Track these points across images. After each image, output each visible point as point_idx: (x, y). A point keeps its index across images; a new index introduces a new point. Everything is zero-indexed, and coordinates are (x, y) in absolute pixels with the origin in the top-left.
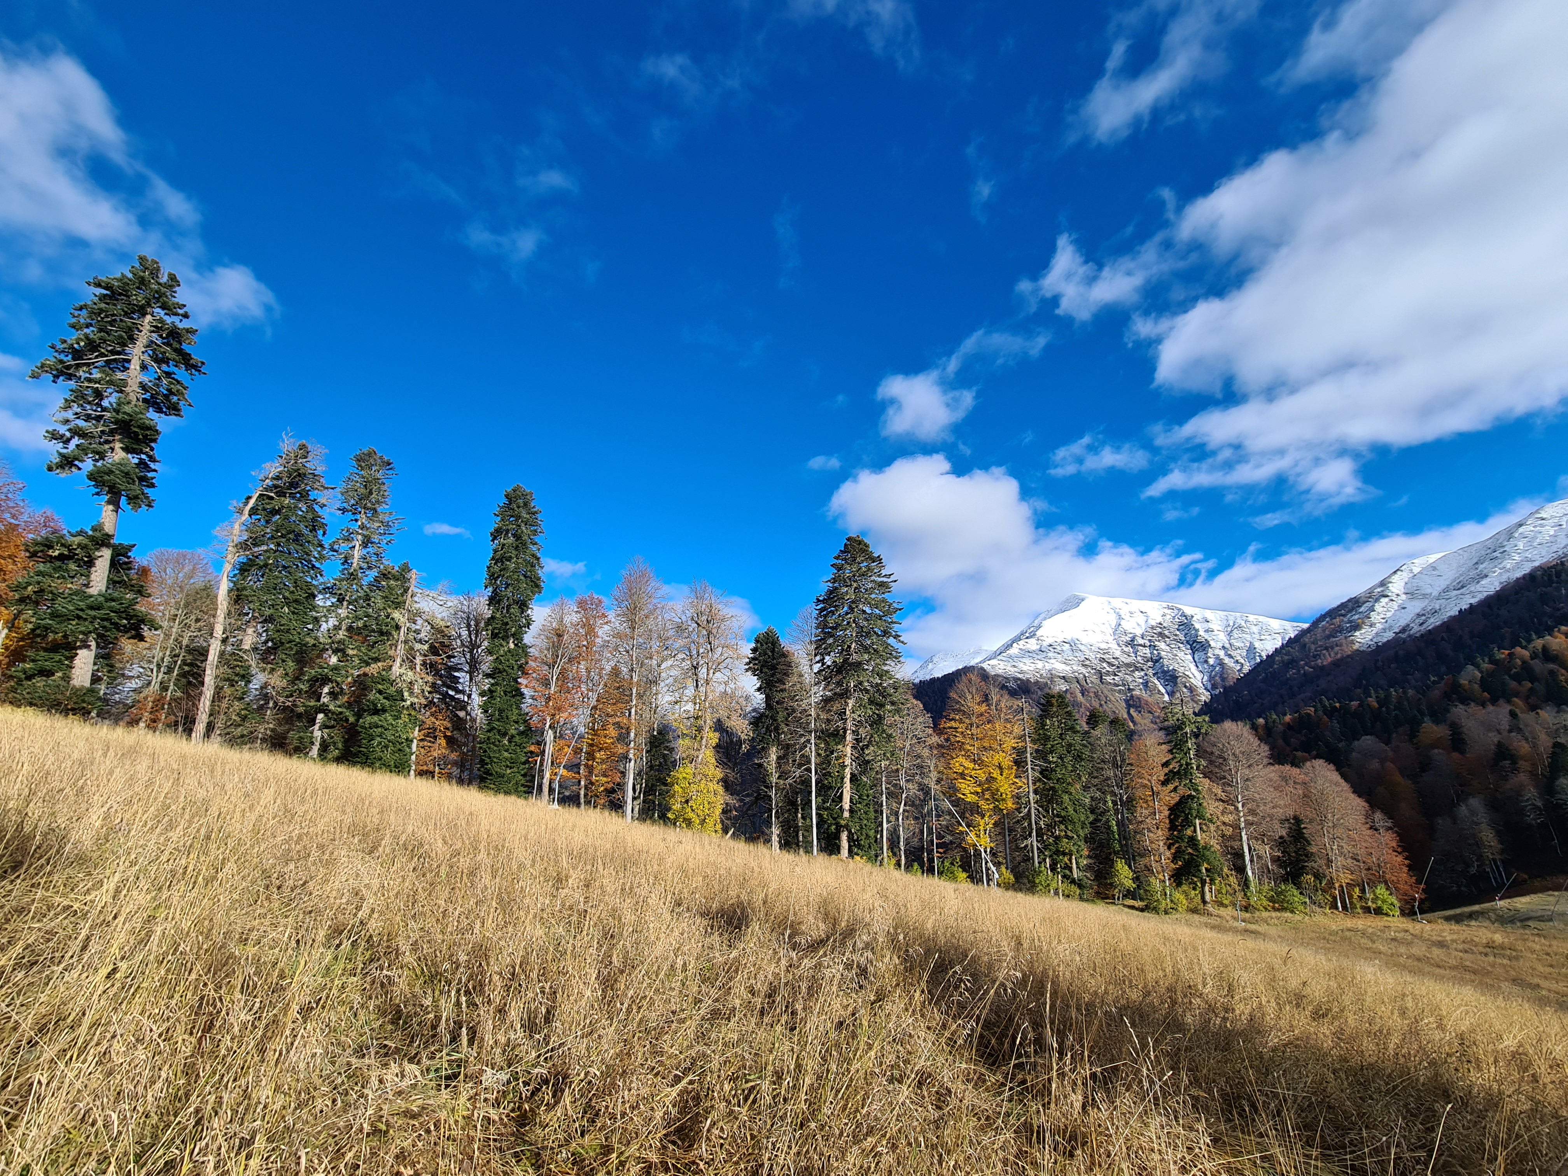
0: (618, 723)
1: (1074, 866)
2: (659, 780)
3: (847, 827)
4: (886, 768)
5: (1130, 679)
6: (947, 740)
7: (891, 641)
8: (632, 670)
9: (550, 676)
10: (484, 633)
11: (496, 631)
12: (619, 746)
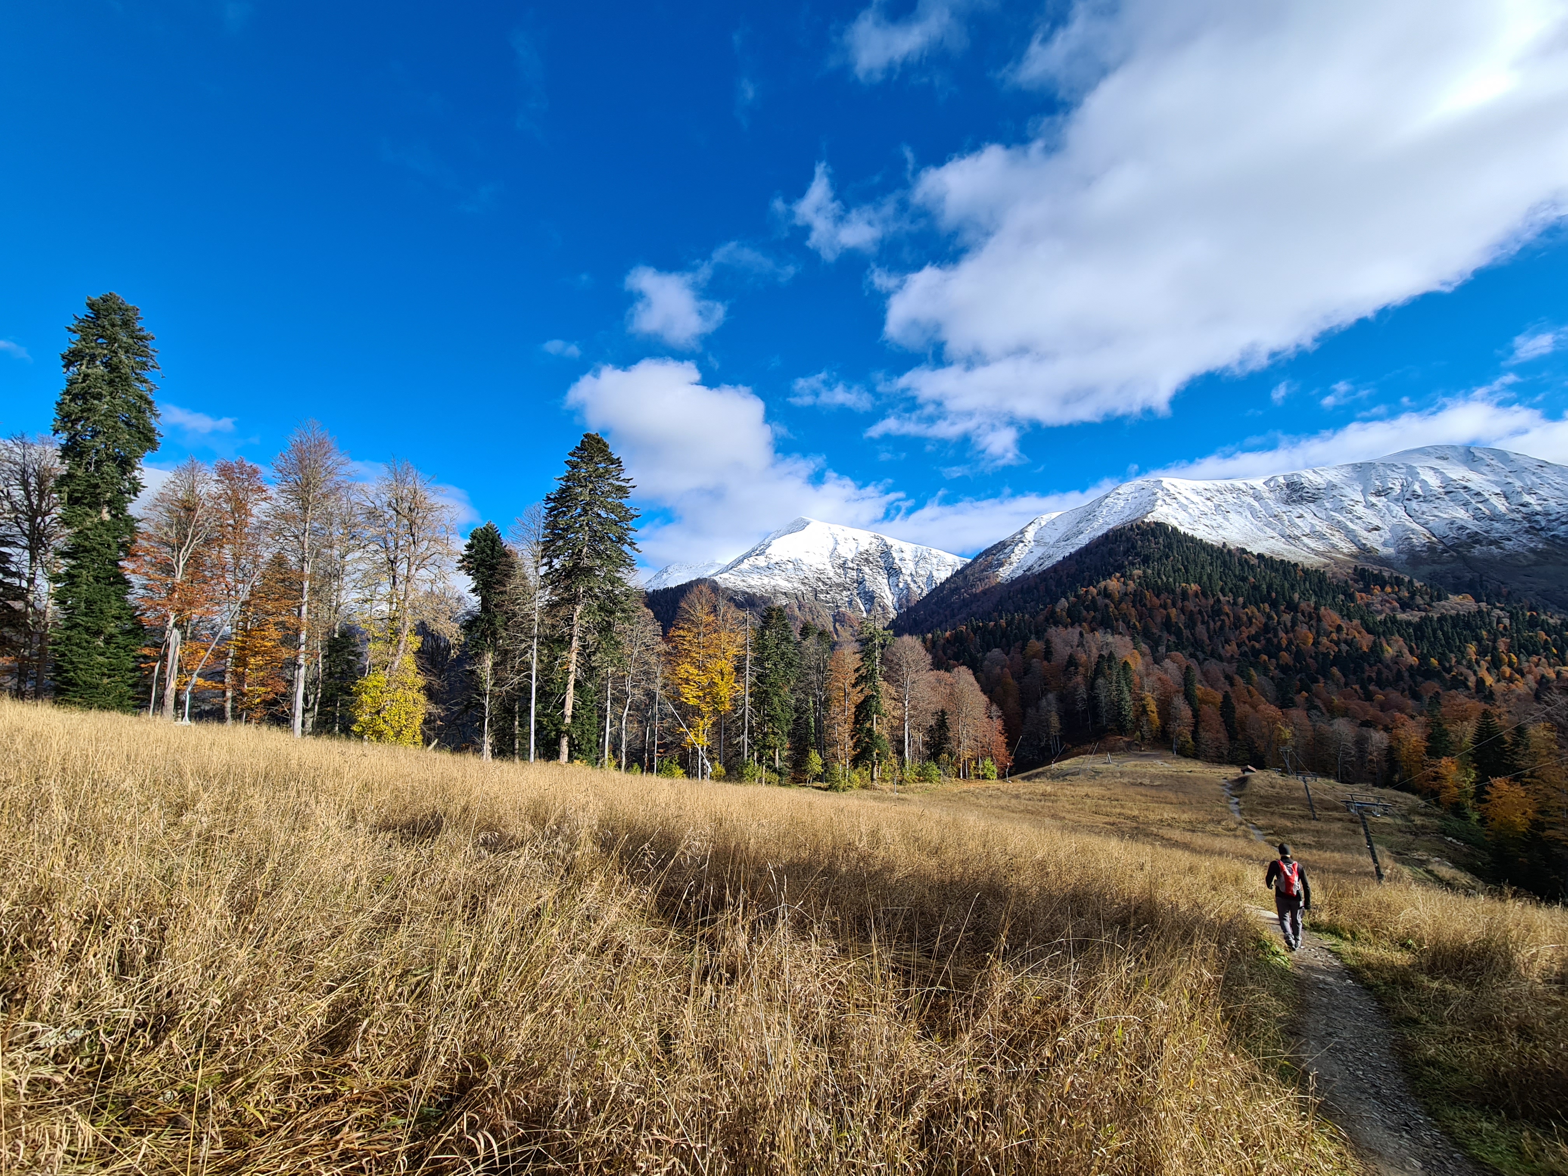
0: (282, 623)
1: (777, 757)
2: (341, 689)
3: (568, 733)
4: (613, 674)
5: (839, 597)
6: (675, 648)
7: (626, 548)
8: (303, 560)
9: (174, 561)
10: (55, 496)
11: (76, 495)
12: (283, 650)
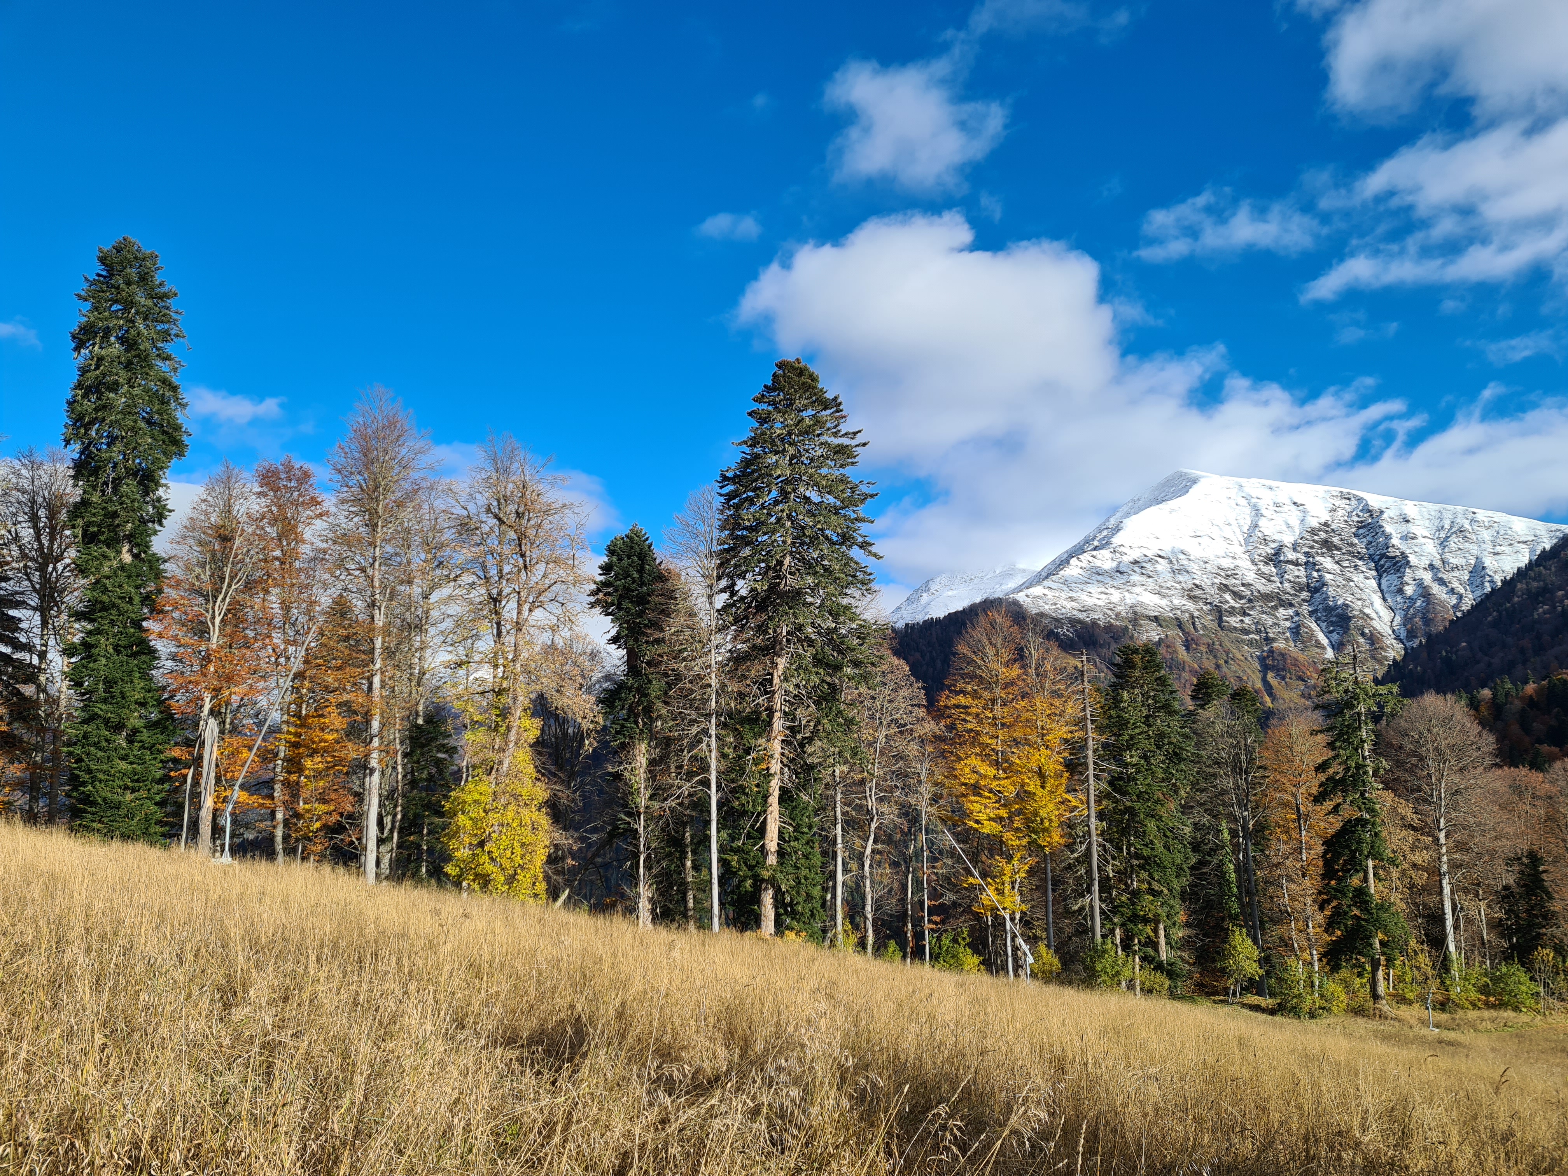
0: (347, 704)
1: (1162, 940)
2: (428, 806)
3: (773, 882)
4: (844, 778)
5: (1270, 621)
6: (951, 727)
7: (856, 553)
8: (373, 605)
9: (209, 616)
10: (68, 532)
11: (92, 529)
12: (350, 745)
